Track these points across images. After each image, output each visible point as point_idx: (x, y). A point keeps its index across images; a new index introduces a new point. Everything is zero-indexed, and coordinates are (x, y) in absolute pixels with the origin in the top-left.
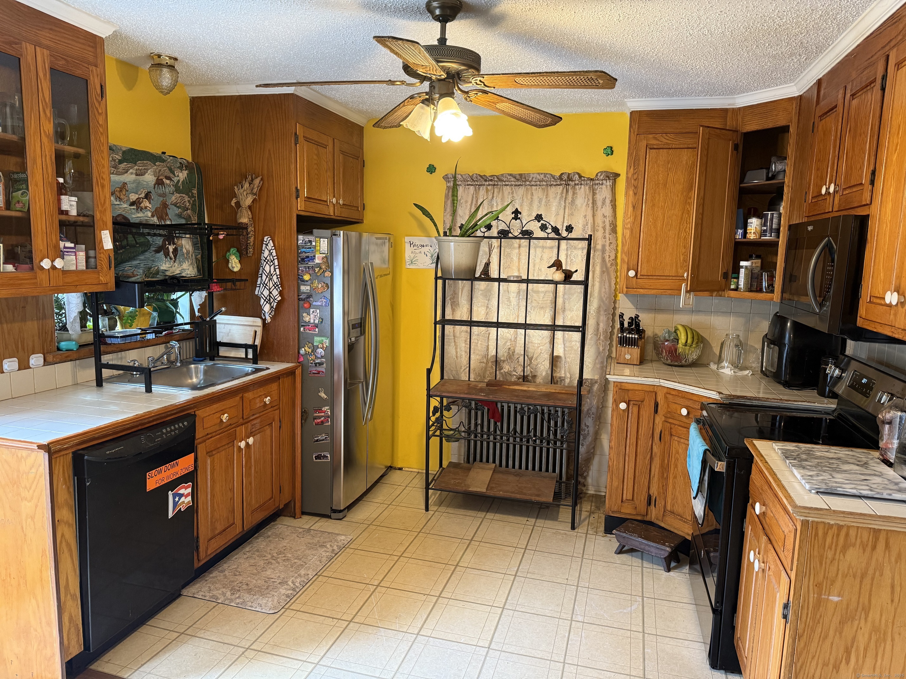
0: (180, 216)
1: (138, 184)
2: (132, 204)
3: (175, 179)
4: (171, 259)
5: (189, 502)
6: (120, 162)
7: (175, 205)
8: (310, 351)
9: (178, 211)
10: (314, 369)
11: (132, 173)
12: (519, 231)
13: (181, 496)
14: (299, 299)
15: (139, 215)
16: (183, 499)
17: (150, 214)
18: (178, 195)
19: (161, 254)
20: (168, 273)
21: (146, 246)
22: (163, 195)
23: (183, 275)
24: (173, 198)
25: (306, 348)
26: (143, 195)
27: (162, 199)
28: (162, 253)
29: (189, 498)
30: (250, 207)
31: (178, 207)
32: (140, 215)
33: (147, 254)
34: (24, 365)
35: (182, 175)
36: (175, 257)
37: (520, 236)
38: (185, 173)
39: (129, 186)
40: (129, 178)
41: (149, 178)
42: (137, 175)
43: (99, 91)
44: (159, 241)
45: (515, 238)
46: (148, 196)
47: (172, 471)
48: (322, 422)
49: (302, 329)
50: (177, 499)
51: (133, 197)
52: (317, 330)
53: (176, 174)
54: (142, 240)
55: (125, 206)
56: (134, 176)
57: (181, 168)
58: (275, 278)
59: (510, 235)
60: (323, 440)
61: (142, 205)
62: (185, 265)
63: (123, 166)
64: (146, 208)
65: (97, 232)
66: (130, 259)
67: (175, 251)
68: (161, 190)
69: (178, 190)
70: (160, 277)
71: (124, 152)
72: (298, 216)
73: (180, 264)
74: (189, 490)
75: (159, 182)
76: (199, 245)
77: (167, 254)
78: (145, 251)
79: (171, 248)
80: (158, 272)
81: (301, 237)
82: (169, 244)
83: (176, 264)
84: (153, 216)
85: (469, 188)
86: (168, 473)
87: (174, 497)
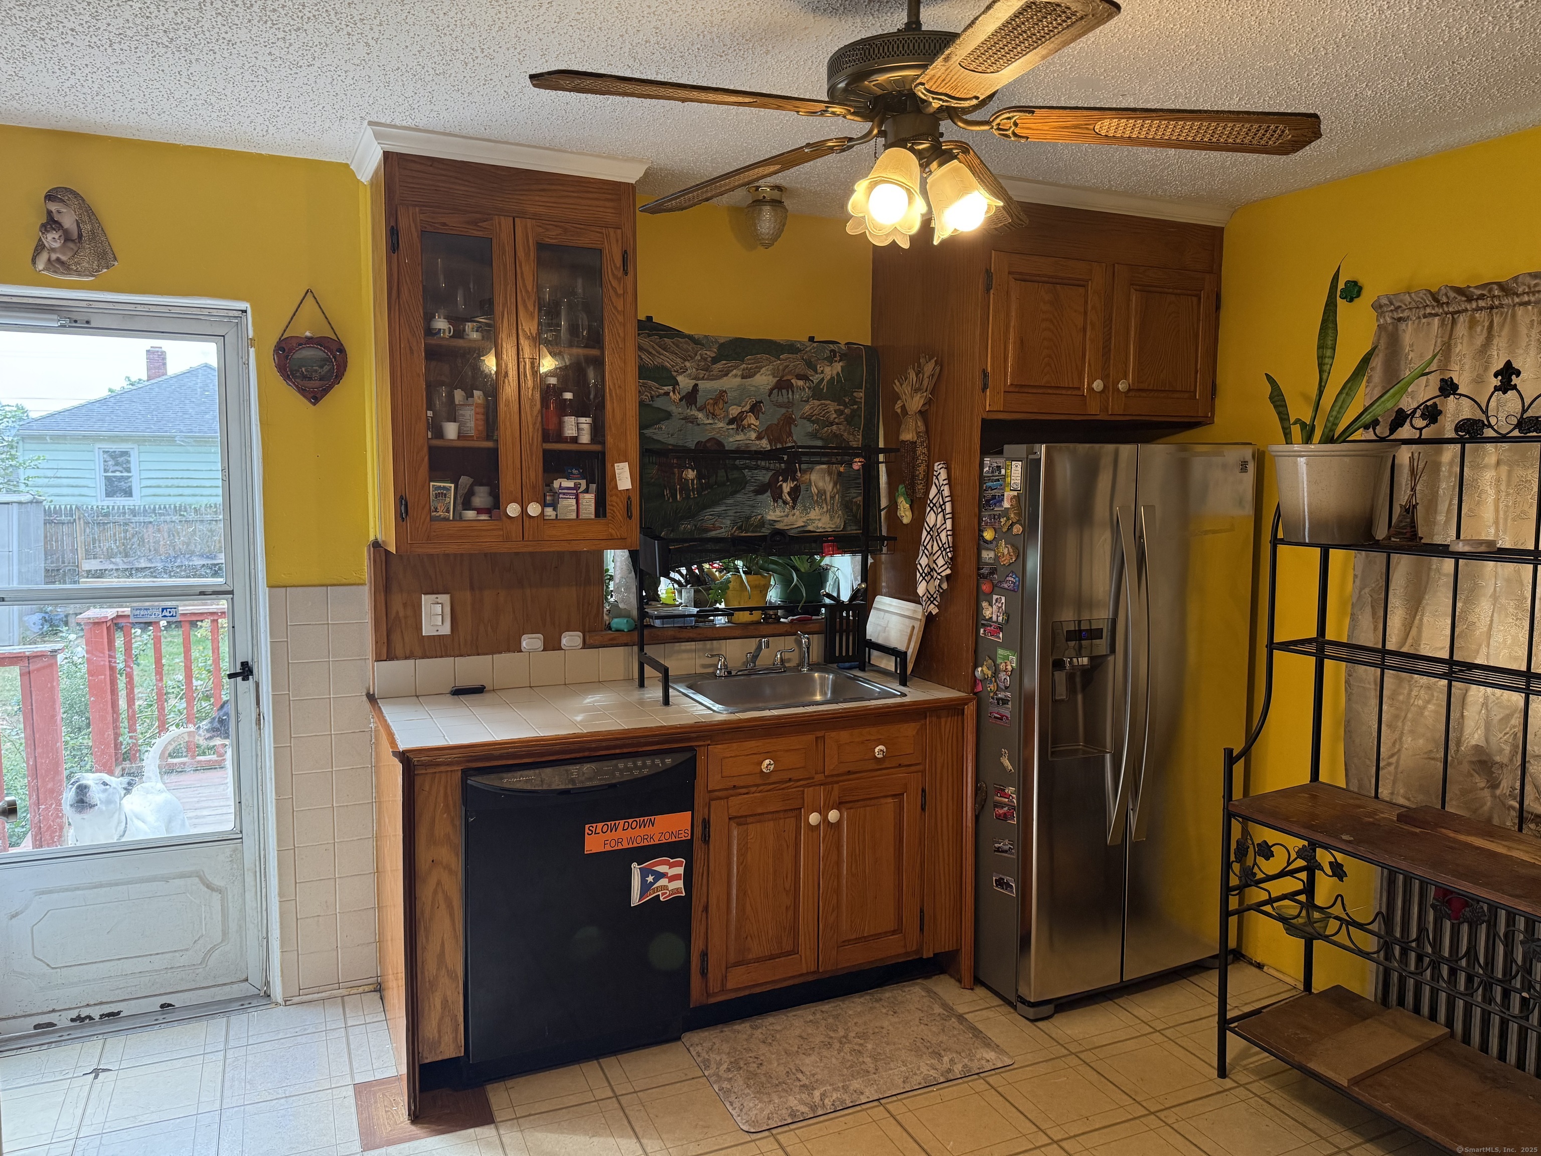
0: (814, 435)
1: (743, 391)
2: (731, 422)
3: (816, 378)
4: (785, 503)
5: (678, 890)
6: (715, 360)
7: (809, 418)
8: (990, 673)
9: (810, 427)
10: (996, 710)
11: (736, 376)
12: (1515, 421)
13: (660, 876)
14: (979, 575)
15: (738, 438)
16: (663, 882)
17: (753, 435)
18: (817, 402)
19: (767, 497)
20: (779, 526)
21: (740, 485)
22: (790, 404)
23: (810, 528)
24: (807, 407)
25: (985, 668)
26: (747, 408)
27: (783, 410)
28: (769, 493)
29: (679, 884)
30: (922, 413)
31: (813, 422)
32: (740, 437)
33: (740, 497)
34: (552, 644)
35: (831, 370)
36: (795, 501)
37: (1516, 433)
38: (838, 367)
40: (731, 382)
41: (764, 380)
42: (743, 377)
43: (620, 263)
44: (764, 477)
45: (1503, 438)
46: (755, 409)
47: (642, 831)
48: (1005, 817)
49: (982, 631)
50: (650, 879)
51: (734, 411)
52: (1001, 635)
53: (819, 370)
54: (735, 474)
55: (721, 425)
56: (739, 379)
57: (830, 360)
58: (943, 535)
59: (1488, 433)
60: (1006, 852)
61: (745, 422)
62: (814, 514)
63: (719, 366)
64: (749, 426)
65: (608, 466)
66: (715, 503)
67: (795, 493)
68: (784, 397)
69: (817, 393)
70: (766, 531)
71: (722, 346)
72: (984, 421)
73: (806, 510)
74: (680, 870)
75: (782, 385)
76: (861, 481)
77: (777, 497)
78: (735, 492)
79: (786, 488)
80: (762, 523)
81: (987, 460)
82: (785, 480)
83: (796, 512)
84: (759, 438)
85: (1429, 324)
86: (630, 833)
87: (644, 873)
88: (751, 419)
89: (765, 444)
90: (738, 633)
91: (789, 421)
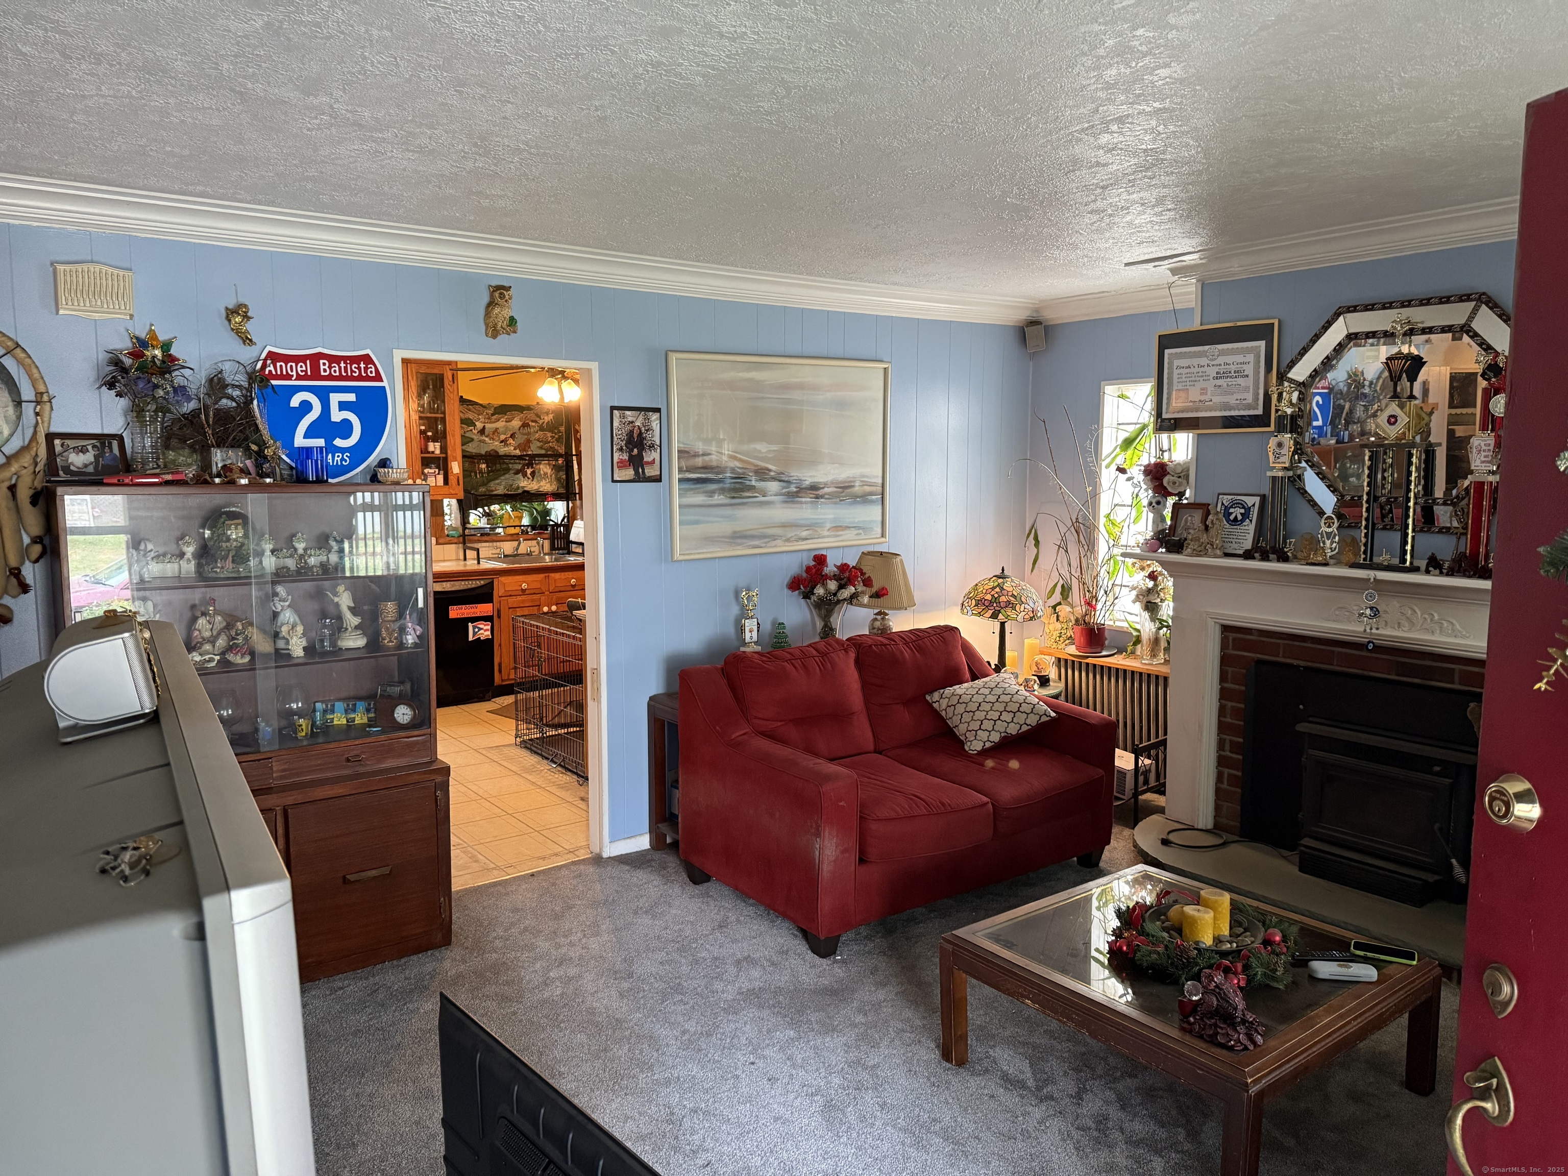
0: (541, 448)
1: (506, 428)
2: (502, 442)
3: (541, 422)
4: (529, 478)
5: (488, 635)
6: (493, 415)
7: (538, 440)
9: (539, 444)
11: (503, 421)
13: (480, 629)
16: (481, 632)
17: (512, 448)
18: (542, 433)
19: (520, 476)
20: (526, 489)
21: (507, 470)
22: (529, 434)
23: (541, 490)
24: (537, 435)
26: (509, 436)
27: (526, 437)
28: (521, 474)
29: (489, 633)
31: (540, 442)
32: (506, 449)
33: (507, 476)
35: (548, 418)
36: (533, 477)
38: (551, 415)
39: (501, 430)
40: (501, 424)
41: (516, 423)
42: (506, 422)
43: (451, 378)
44: (519, 467)
46: (513, 436)
47: (472, 610)
50: (476, 630)
51: (503, 437)
53: (542, 418)
54: (505, 466)
55: (497, 443)
56: (504, 423)
57: (547, 412)
61: (508, 442)
62: (543, 483)
63: (495, 417)
64: (510, 444)
65: (449, 463)
66: (495, 479)
67: (533, 474)
68: (526, 430)
69: (542, 429)
70: (520, 491)
71: (495, 408)
73: (538, 482)
74: (489, 627)
75: (525, 425)
76: (565, 468)
77: (525, 475)
78: (504, 474)
79: (529, 471)
80: (518, 488)
82: (528, 468)
83: (534, 482)
84: (515, 449)
86: (468, 611)
87: (474, 627)
88: (511, 441)
89: (518, 452)
90: (509, 538)
91: (529, 441)
